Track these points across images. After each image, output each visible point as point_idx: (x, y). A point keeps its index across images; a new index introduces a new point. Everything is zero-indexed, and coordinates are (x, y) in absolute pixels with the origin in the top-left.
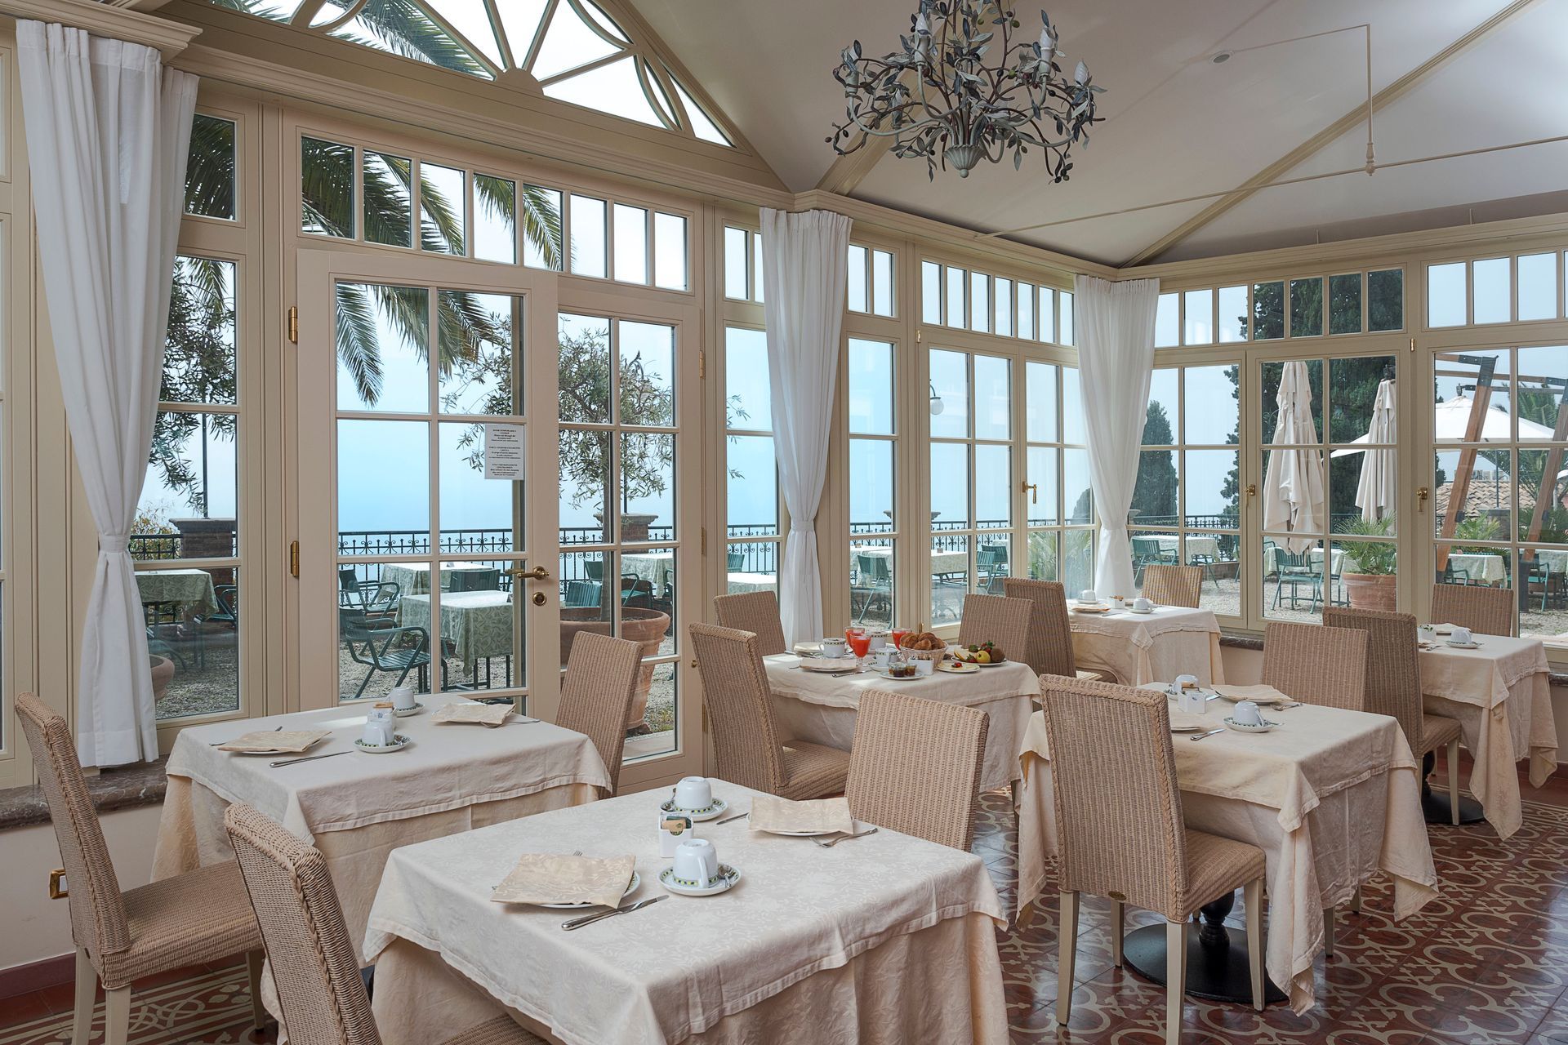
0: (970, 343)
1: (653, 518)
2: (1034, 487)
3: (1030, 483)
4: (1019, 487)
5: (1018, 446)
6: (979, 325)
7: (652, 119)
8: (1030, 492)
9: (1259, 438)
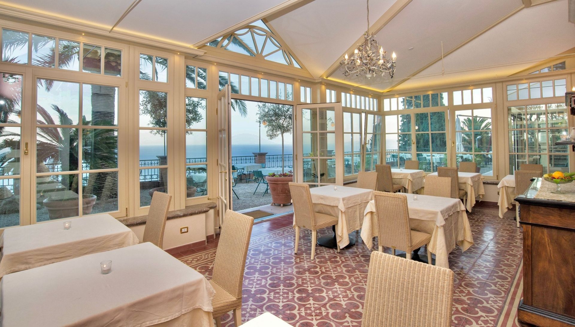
0: (352, 111)
1: (267, 153)
6: (353, 106)
7: (285, 63)
9: (415, 131)
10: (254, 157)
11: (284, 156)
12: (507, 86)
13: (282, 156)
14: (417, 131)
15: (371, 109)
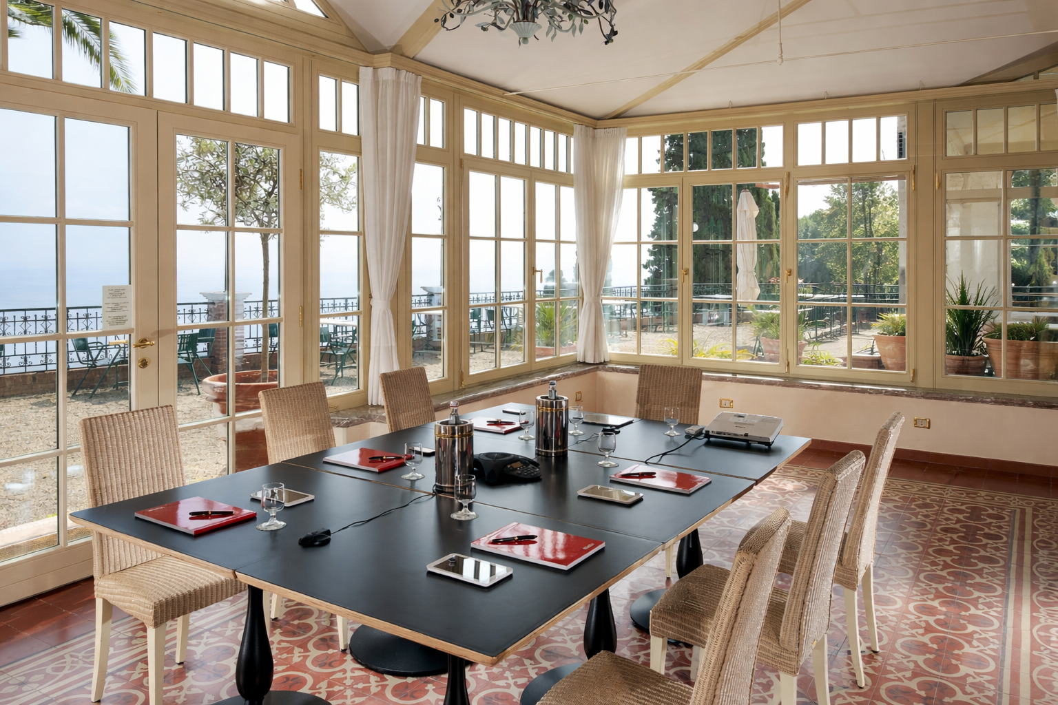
0: (498, 168)
2: (541, 271)
3: (538, 268)
4: (531, 270)
5: (530, 241)
6: (504, 156)
8: (538, 275)
9: (691, 236)
10: (206, 307)
11: (269, 304)
12: (946, 112)
13: (261, 305)
14: (697, 236)
15: (562, 168)
